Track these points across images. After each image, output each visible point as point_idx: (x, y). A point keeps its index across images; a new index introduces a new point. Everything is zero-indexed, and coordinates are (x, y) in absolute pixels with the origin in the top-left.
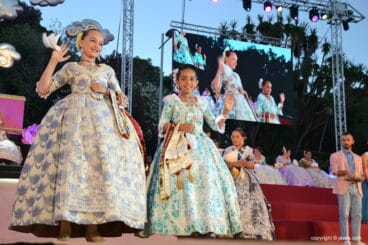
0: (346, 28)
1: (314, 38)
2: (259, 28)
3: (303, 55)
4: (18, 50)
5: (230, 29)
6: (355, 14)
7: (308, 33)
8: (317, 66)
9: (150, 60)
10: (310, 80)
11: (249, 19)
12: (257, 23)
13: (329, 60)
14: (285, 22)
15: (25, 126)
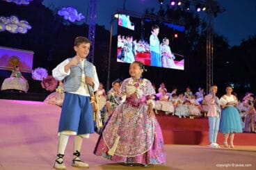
0: (216, 16)
1: (197, 19)
2: (167, 12)
3: (191, 28)
4: (30, 24)
5: (150, 12)
6: (221, 8)
7: (194, 16)
8: (199, 35)
9: (104, 26)
10: (194, 43)
11: (161, 7)
12: (166, 10)
13: (205, 32)
14: (182, 10)
15: (34, 68)
